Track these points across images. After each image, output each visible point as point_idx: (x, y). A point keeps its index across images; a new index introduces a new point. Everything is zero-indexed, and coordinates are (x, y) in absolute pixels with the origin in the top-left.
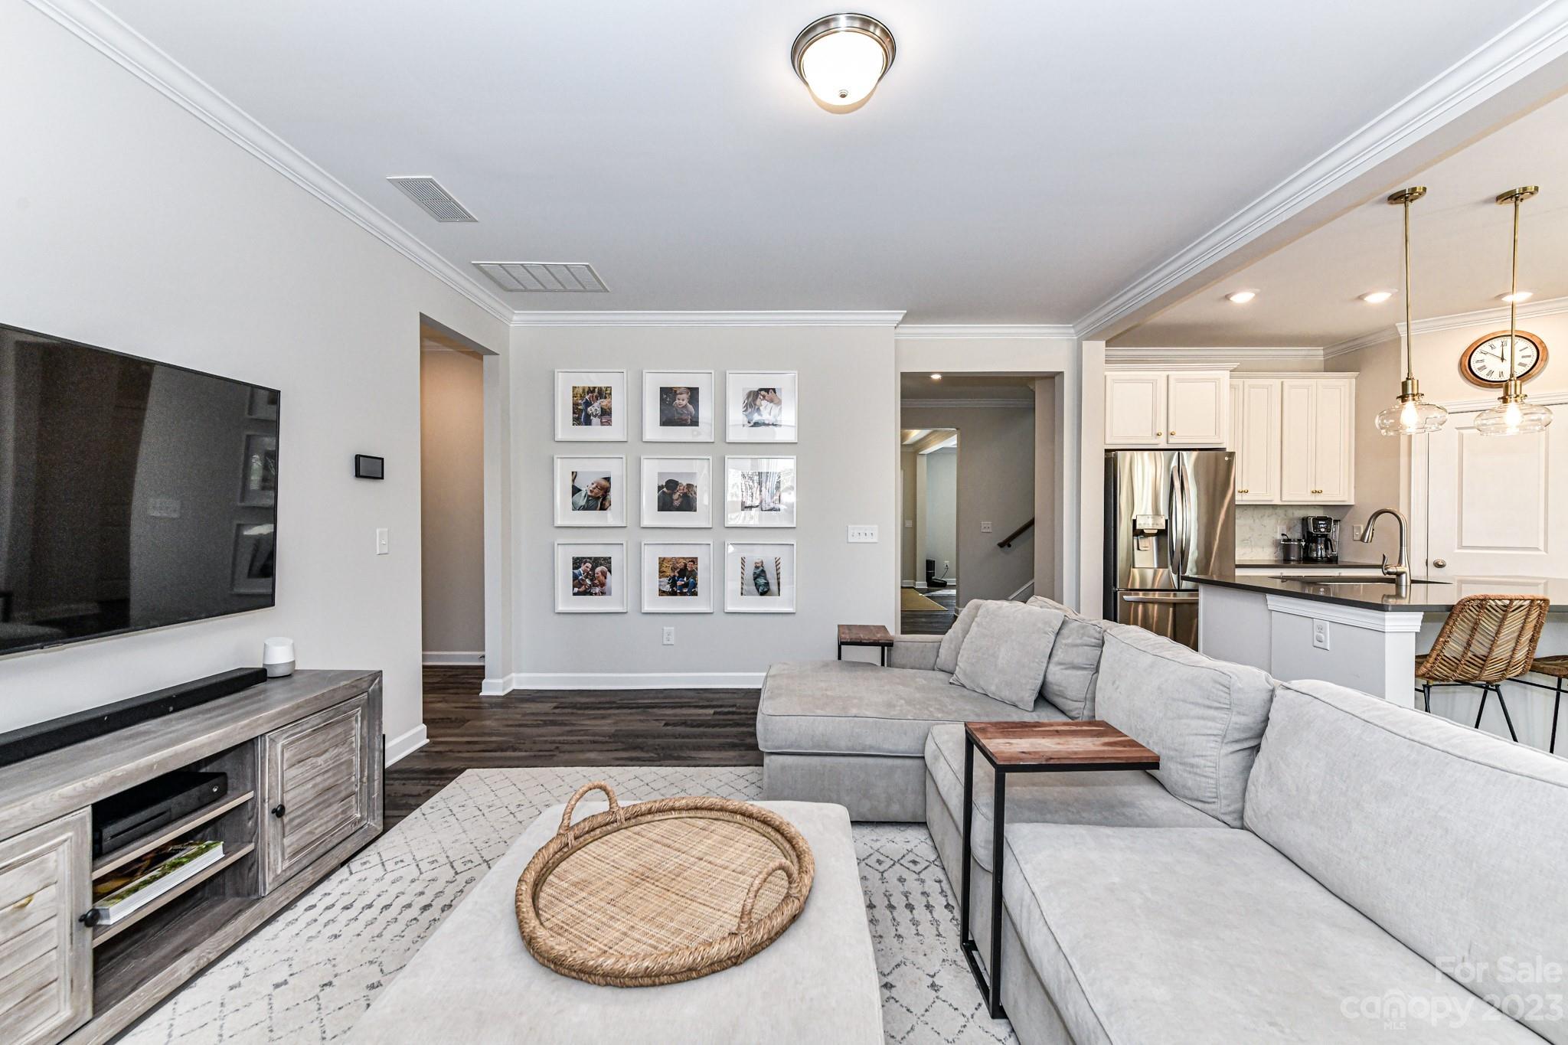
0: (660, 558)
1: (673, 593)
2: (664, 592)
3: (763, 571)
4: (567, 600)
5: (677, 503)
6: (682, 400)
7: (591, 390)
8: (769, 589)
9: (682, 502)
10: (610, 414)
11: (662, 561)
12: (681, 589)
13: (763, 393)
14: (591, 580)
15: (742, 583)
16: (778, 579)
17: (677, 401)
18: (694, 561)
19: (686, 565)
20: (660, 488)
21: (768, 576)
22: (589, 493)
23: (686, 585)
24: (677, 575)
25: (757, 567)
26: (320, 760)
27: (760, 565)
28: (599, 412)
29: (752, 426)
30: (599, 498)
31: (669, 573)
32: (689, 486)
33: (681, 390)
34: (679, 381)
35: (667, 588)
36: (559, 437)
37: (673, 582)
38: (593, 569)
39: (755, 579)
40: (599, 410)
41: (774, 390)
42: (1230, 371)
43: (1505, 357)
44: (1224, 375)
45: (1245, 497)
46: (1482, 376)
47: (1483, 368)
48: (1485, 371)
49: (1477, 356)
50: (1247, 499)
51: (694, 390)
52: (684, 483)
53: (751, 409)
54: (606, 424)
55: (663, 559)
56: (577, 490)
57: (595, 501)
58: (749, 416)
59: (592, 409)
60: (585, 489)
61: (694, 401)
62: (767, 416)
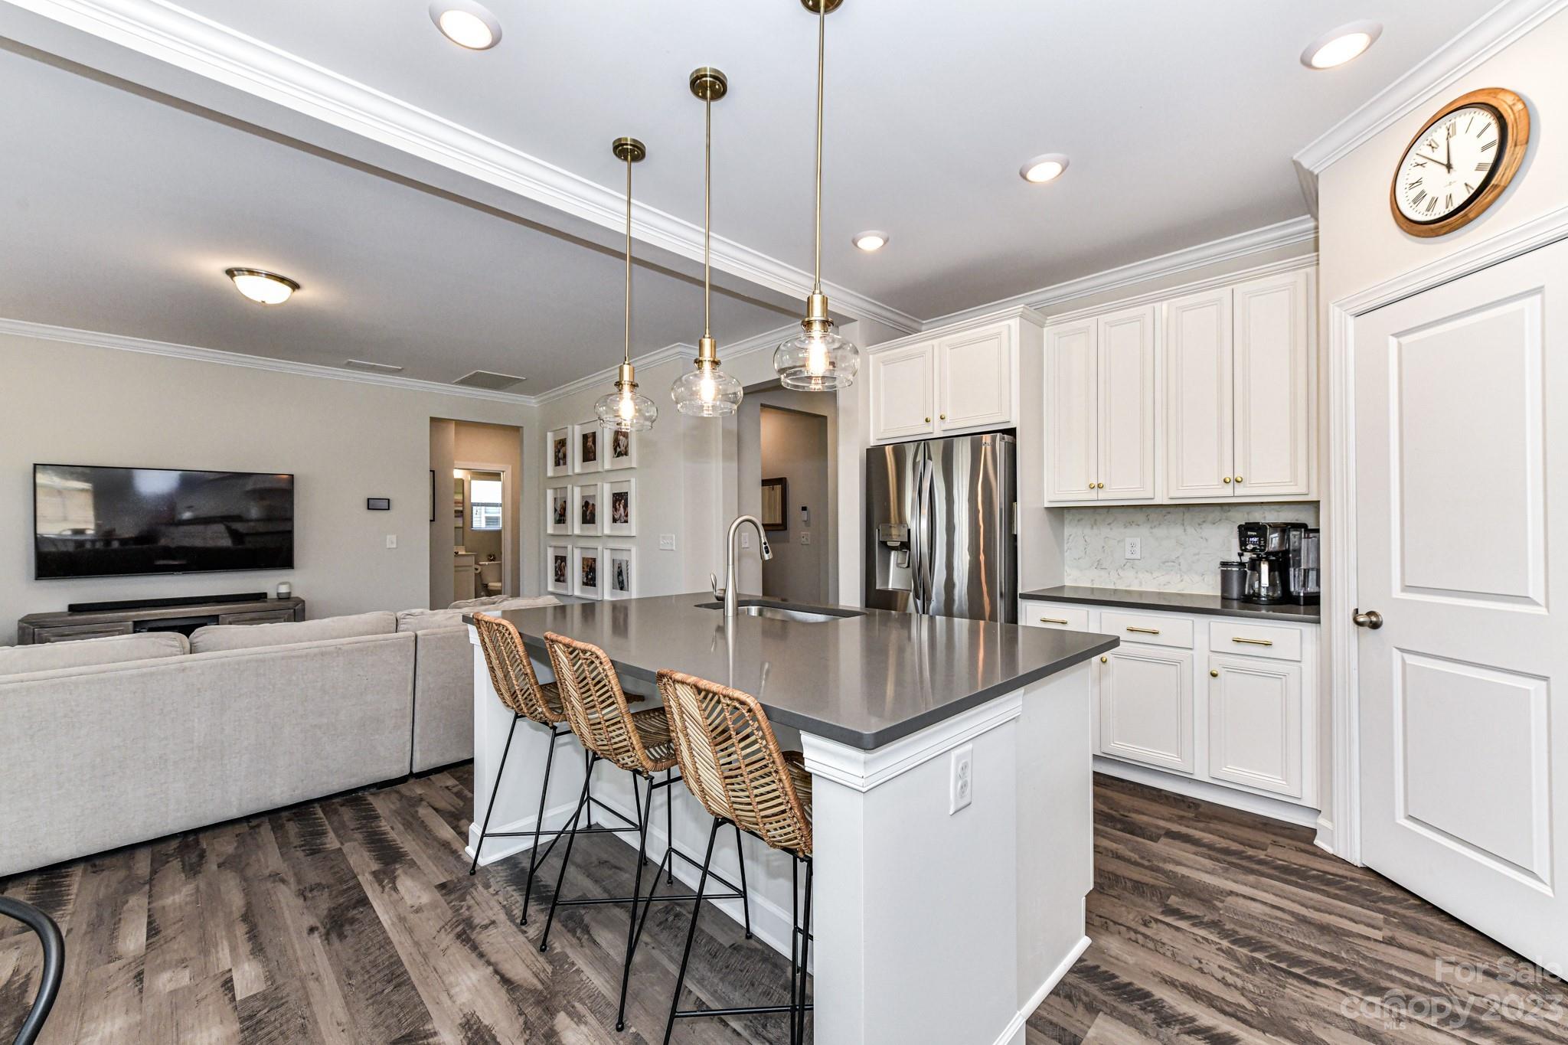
1: (587, 584)
2: (584, 582)
3: (621, 571)
6: (590, 442)
7: (560, 442)
8: (624, 586)
9: (590, 517)
10: (566, 457)
12: (590, 582)
14: (560, 571)
19: (592, 562)
20: (582, 507)
21: (623, 576)
22: (559, 512)
24: (589, 570)
27: (620, 565)
28: (563, 457)
29: (617, 457)
30: (562, 515)
31: (586, 569)
32: (593, 505)
33: (590, 434)
34: (588, 430)
36: (550, 474)
37: (587, 576)
38: (561, 564)
39: (618, 576)
42: (1021, 316)
43: (1452, 162)
44: (1009, 326)
45: (1102, 495)
46: (1418, 214)
47: (1422, 196)
48: (1425, 203)
49: (1408, 174)
50: (1105, 497)
51: (594, 434)
52: (591, 503)
53: (616, 444)
54: (565, 464)
55: (583, 559)
56: (556, 510)
57: (561, 517)
58: (615, 449)
59: (561, 455)
60: (558, 509)
61: (594, 442)
62: (623, 448)
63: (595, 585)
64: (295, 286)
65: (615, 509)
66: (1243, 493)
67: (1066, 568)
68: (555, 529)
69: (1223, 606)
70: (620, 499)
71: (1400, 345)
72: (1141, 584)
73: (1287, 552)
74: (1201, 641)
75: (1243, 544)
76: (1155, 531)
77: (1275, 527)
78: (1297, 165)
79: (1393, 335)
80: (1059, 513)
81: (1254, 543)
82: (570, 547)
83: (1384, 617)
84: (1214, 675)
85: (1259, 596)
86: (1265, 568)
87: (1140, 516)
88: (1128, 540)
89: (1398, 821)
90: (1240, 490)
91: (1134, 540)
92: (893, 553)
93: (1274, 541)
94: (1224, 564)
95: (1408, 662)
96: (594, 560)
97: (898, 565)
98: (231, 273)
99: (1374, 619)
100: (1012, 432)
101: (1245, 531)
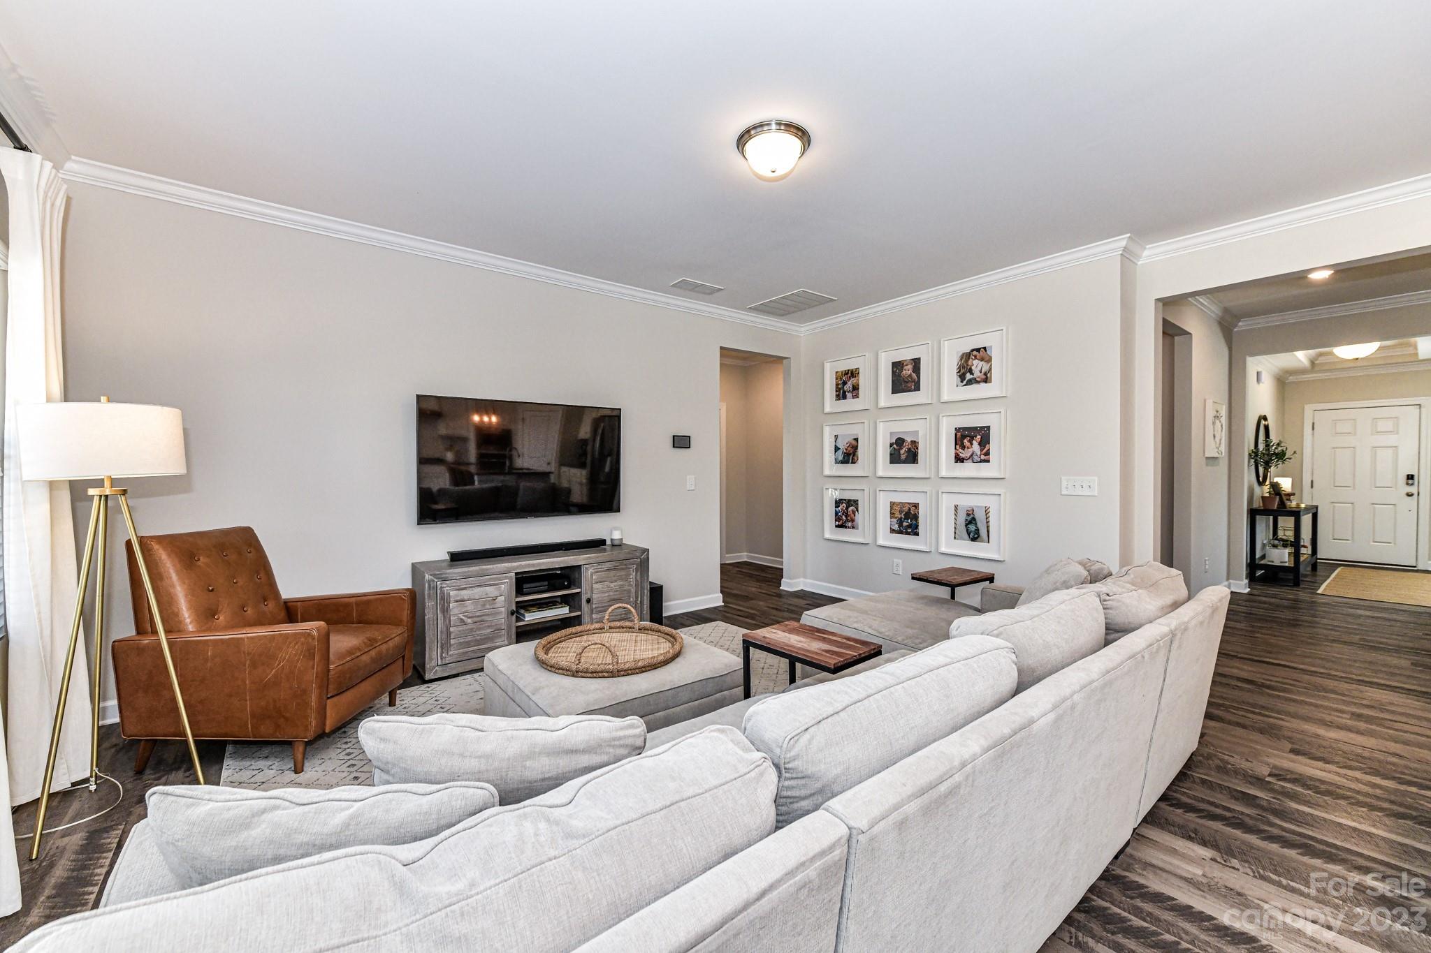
0: (891, 502)
1: (900, 532)
2: (894, 530)
3: (974, 519)
4: (830, 531)
5: (903, 457)
6: (908, 370)
7: (846, 373)
8: (979, 536)
9: (907, 456)
10: (858, 389)
11: (892, 504)
12: (906, 529)
13: (975, 353)
14: (846, 517)
15: (955, 528)
16: (988, 527)
17: (904, 372)
18: (916, 506)
19: (910, 509)
20: (891, 445)
21: (979, 525)
22: (845, 451)
23: (909, 526)
24: (903, 517)
25: (968, 515)
26: (612, 585)
27: (971, 513)
28: (851, 389)
29: (965, 385)
30: (850, 454)
31: (898, 515)
32: (914, 442)
33: (908, 362)
34: (906, 355)
35: (896, 527)
36: (828, 409)
37: (900, 523)
38: (847, 508)
39: (966, 525)
40: (851, 386)
41: (985, 348)
51: (918, 360)
52: (910, 440)
53: (965, 370)
54: (856, 396)
55: (895, 504)
56: (837, 449)
57: (848, 457)
58: (963, 377)
59: (849, 387)
60: (843, 448)
61: (918, 369)
62: (978, 374)
63: (919, 536)
65: (962, 446)
70: (972, 435)
82: (866, 491)
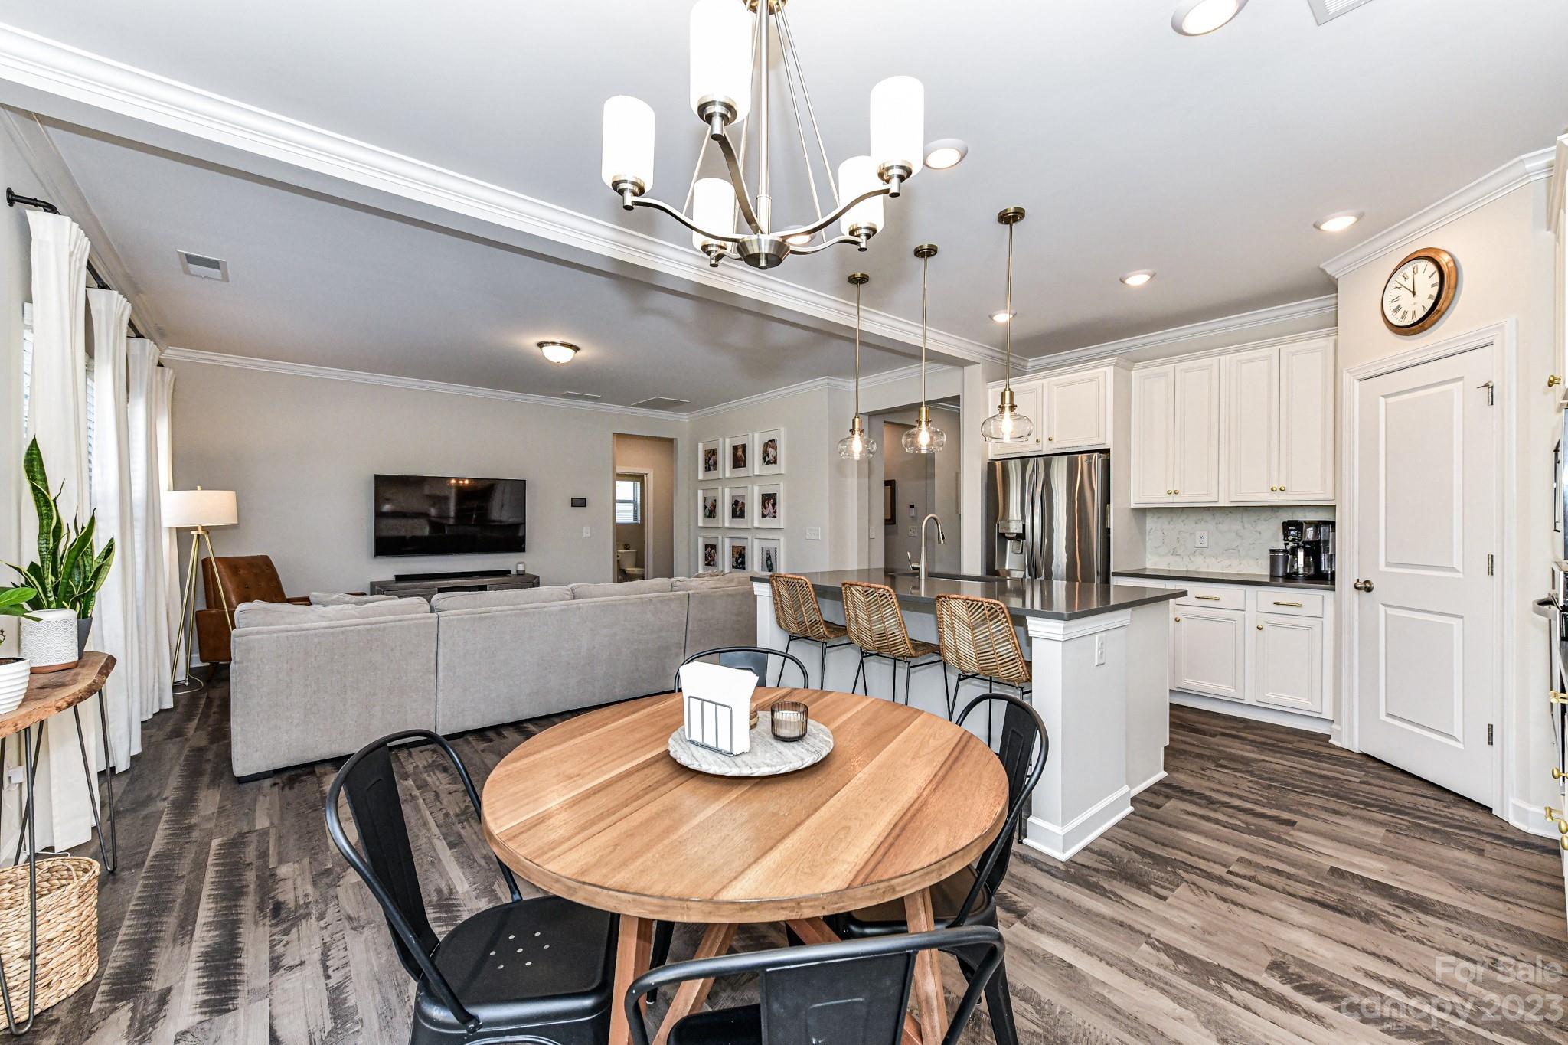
0: (731, 545)
1: (734, 567)
3: (770, 556)
7: (710, 451)
9: (739, 512)
10: (716, 464)
13: (770, 443)
14: (710, 557)
17: (738, 453)
19: (741, 550)
20: (732, 505)
21: (772, 561)
22: (710, 509)
23: (740, 564)
24: (738, 556)
27: (768, 552)
28: (713, 463)
29: (765, 465)
30: (712, 511)
31: (735, 554)
32: (743, 503)
33: (740, 446)
34: (739, 443)
35: (734, 563)
37: (736, 560)
38: (711, 551)
39: (767, 561)
40: (713, 461)
41: (774, 440)
42: (1115, 365)
43: (1416, 290)
44: (1105, 373)
45: (1177, 499)
46: (1396, 320)
47: (1398, 308)
48: (1401, 313)
49: (1392, 292)
50: (1180, 501)
51: (744, 446)
52: (740, 501)
53: (765, 455)
54: (715, 469)
55: (733, 547)
56: (706, 507)
57: (711, 513)
58: (764, 459)
59: (711, 462)
60: (708, 507)
61: (744, 452)
62: (771, 458)
63: (744, 568)
64: (576, 349)
65: (764, 505)
66: (1286, 499)
67: (1148, 555)
68: (704, 522)
69: (1271, 580)
70: (769, 500)
71: (1386, 404)
72: (1208, 566)
73: (1319, 541)
74: (1251, 605)
75: (1286, 535)
76: (1220, 526)
77: (1310, 524)
78: (1323, 271)
79: (1383, 396)
80: (1141, 512)
81: (1292, 535)
82: (720, 537)
83: (1375, 585)
84: (1260, 629)
85: (1297, 573)
86: (1301, 554)
87: (1208, 517)
88: (1198, 534)
89: (1381, 718)
90: (1283, 496)
91: (1203, 532)
92: (1009, 542)
93: (1310, 534)
94: (1272, 551)
95: (1389, 612)
96: (744, 548)
97: (1013, 551)
98: (541, 345)
99: (1368, 585)
100: (1107, 451)
101: (1287, 526)
